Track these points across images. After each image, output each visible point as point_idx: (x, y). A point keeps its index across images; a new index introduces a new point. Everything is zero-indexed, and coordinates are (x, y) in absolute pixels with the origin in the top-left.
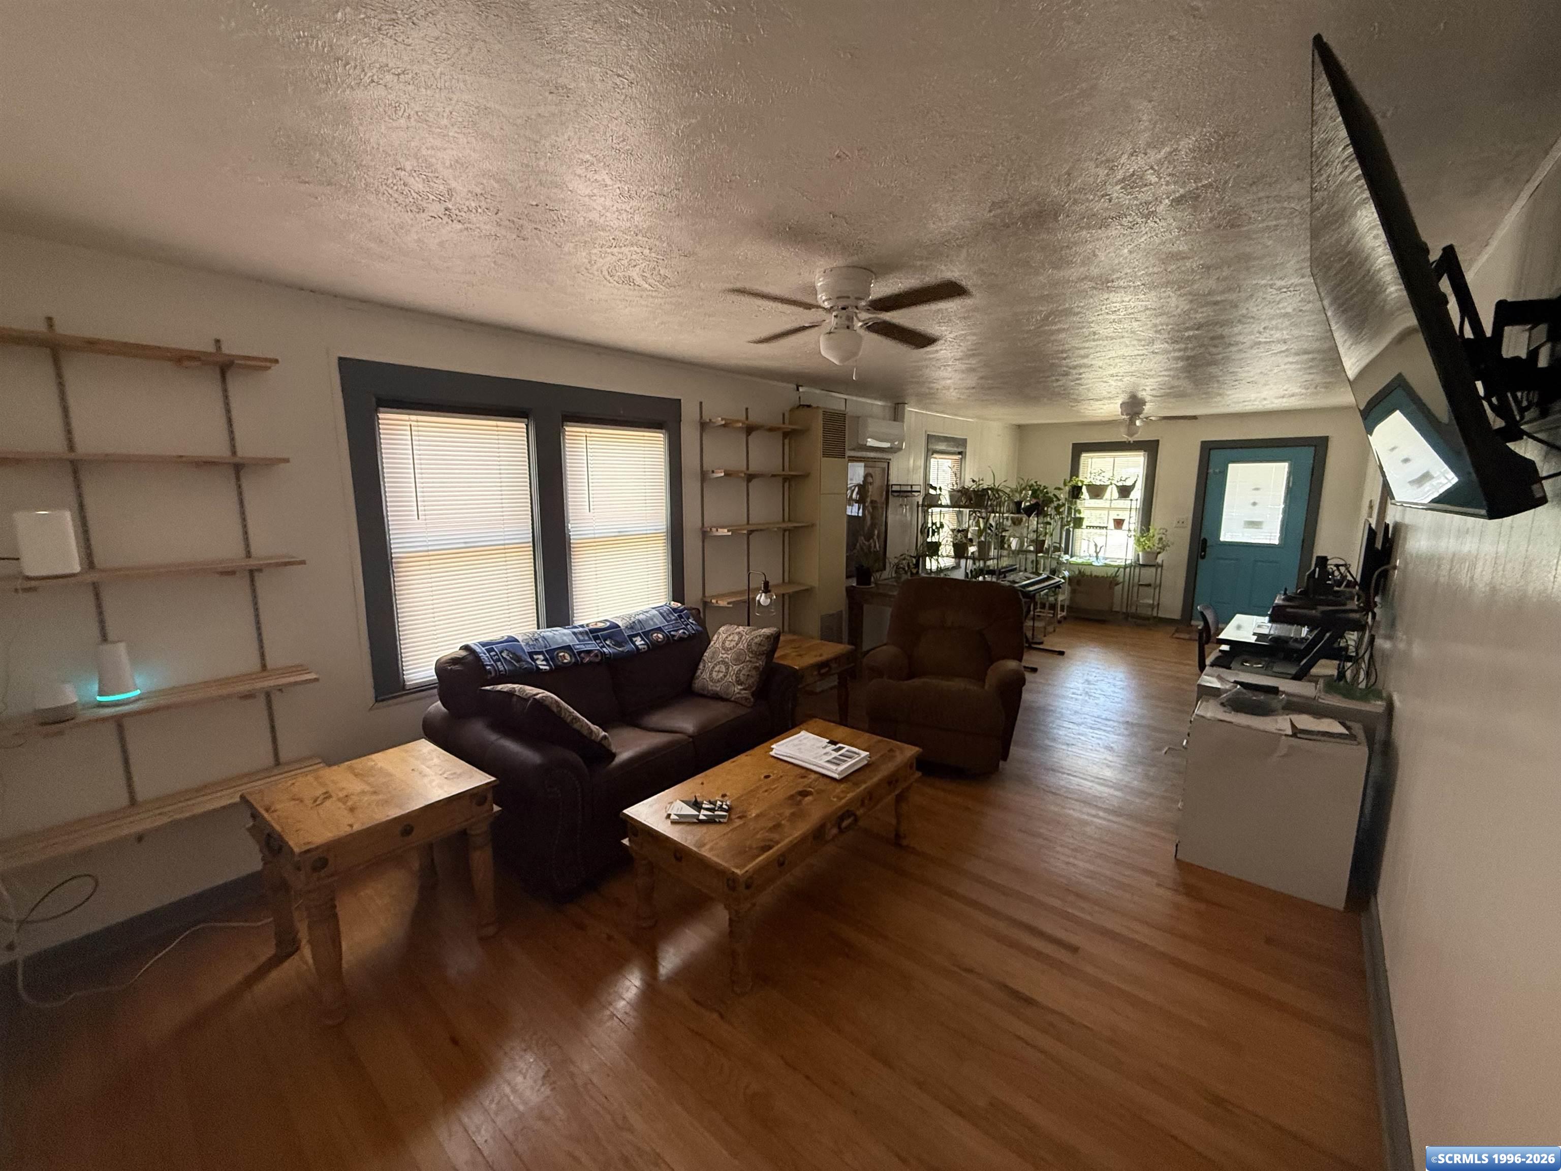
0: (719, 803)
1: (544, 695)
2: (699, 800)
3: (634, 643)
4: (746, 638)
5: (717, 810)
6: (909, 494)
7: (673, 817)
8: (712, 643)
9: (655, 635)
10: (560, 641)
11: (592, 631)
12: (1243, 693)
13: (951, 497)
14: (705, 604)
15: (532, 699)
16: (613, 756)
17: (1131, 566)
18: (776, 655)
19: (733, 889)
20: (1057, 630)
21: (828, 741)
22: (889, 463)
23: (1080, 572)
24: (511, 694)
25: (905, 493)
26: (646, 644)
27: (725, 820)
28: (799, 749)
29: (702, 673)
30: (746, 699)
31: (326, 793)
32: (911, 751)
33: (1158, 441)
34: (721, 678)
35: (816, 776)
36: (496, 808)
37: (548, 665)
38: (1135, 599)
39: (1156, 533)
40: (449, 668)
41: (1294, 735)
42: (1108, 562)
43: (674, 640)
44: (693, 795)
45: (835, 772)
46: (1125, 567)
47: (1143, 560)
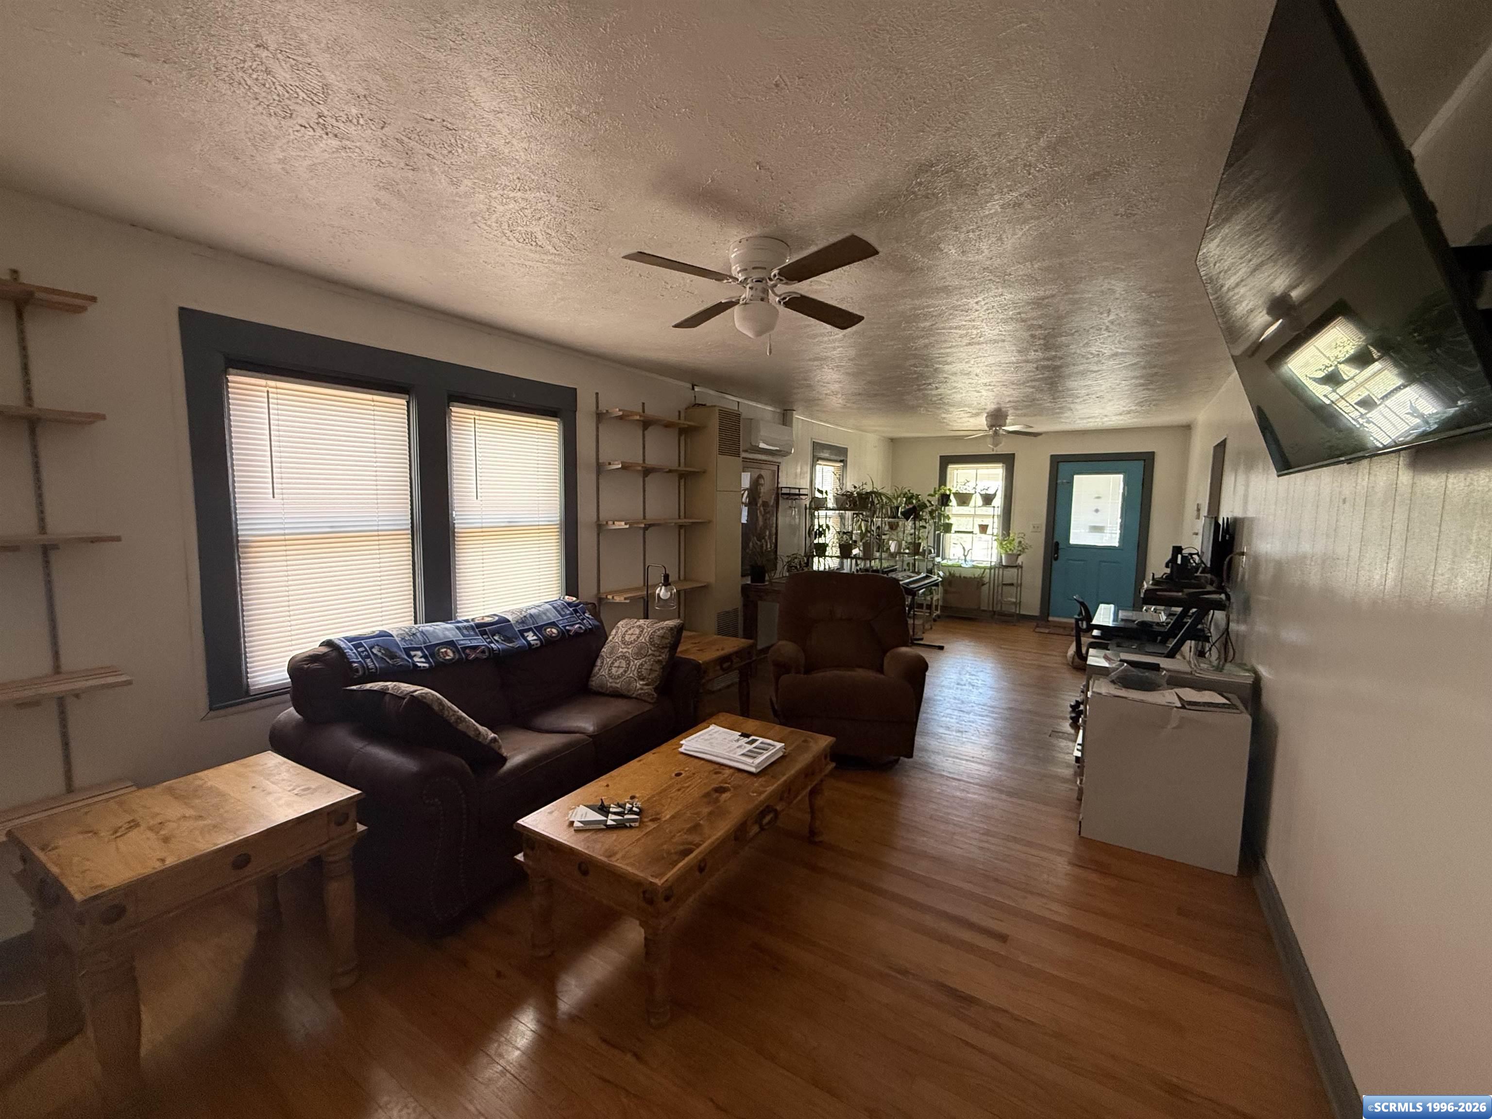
0: (628, 806)
1: (423, 691)
2: (606, 804)
3: (525, 638)
4: (647, 631)
5: (627, 814)
6: (797, 497)
7: (577, 824)
8: (610, 638)
9: (549, 630)
10: (441, 636)
11: (479, 626)
12: (1129, 670)
13: (837, 500)
14: (600, 600)
15: (408, 697)
16: (504, 760)
17: (995, 568)
18: (679, 650)
19: (651, 902)
20: (934, 628)
21: (740, 734)
22: (778, 466)
23: (950, 573)
24: (383, 693)
25: (793, 496)
26: (539, 639)
27: (637, 824)
28: (711, 743)
29: (600, 670)
30: (649, 694)
31: (133, 821)
32: (823, 742)
33: (1014, 454)
34: (622, 674)
35: (732, 771)
36: (361, 828)
37: (428, 662)
38: (1000, 597)
39: (1016, 538)
40: (306, 666)
41: (1183, 707)
42: (974, 563)
43: (569, 635)
44: (599, 798)
45: (752, 765)
46: (991, 568)
47: (1006, 562)
